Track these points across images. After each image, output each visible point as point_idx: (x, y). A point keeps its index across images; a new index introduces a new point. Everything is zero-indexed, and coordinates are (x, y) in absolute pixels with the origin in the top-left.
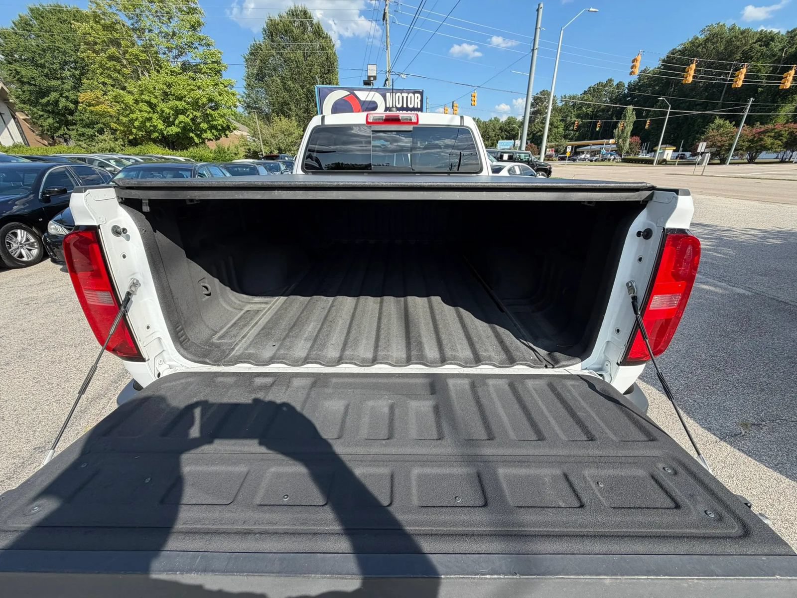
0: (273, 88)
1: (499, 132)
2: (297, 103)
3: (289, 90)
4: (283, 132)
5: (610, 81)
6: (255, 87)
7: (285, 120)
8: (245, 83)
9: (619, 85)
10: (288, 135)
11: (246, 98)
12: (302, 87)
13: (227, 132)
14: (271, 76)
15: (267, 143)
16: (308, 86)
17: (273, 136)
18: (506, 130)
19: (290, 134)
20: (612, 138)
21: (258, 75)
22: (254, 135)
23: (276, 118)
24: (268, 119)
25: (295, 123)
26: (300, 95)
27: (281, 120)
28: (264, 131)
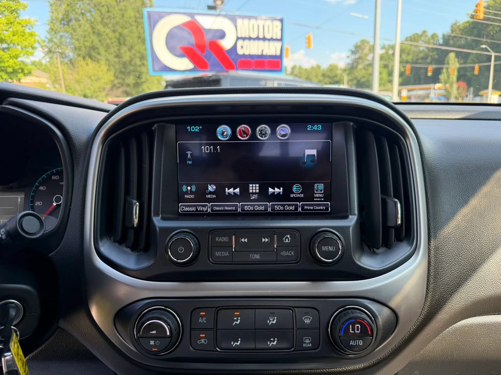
0: (80, 31)
1: (321, 78)
2: (108, 47)
3: (99, 34)
4: (90, 77)
5: (424, 32)
6: (59, 32)
7: (92, 65)
8: (48, 28)
9: (434, 36)
10: (96, 80)
11: (48, 43)
12: (114, 31)
13: (20, 75)
14: (77, 20)
15: (70, 89)
16: (120, 30)
17: (78, 82)
18: (329, 77)
19: (98, 79)
20: (439, 82)
21: (63, 19)
22: (55, 81)
23: (82, 63)
24: (72, 64)
25: (105, 68)
26: (110, 39)
27: (87, 64)
28: (67, 77)
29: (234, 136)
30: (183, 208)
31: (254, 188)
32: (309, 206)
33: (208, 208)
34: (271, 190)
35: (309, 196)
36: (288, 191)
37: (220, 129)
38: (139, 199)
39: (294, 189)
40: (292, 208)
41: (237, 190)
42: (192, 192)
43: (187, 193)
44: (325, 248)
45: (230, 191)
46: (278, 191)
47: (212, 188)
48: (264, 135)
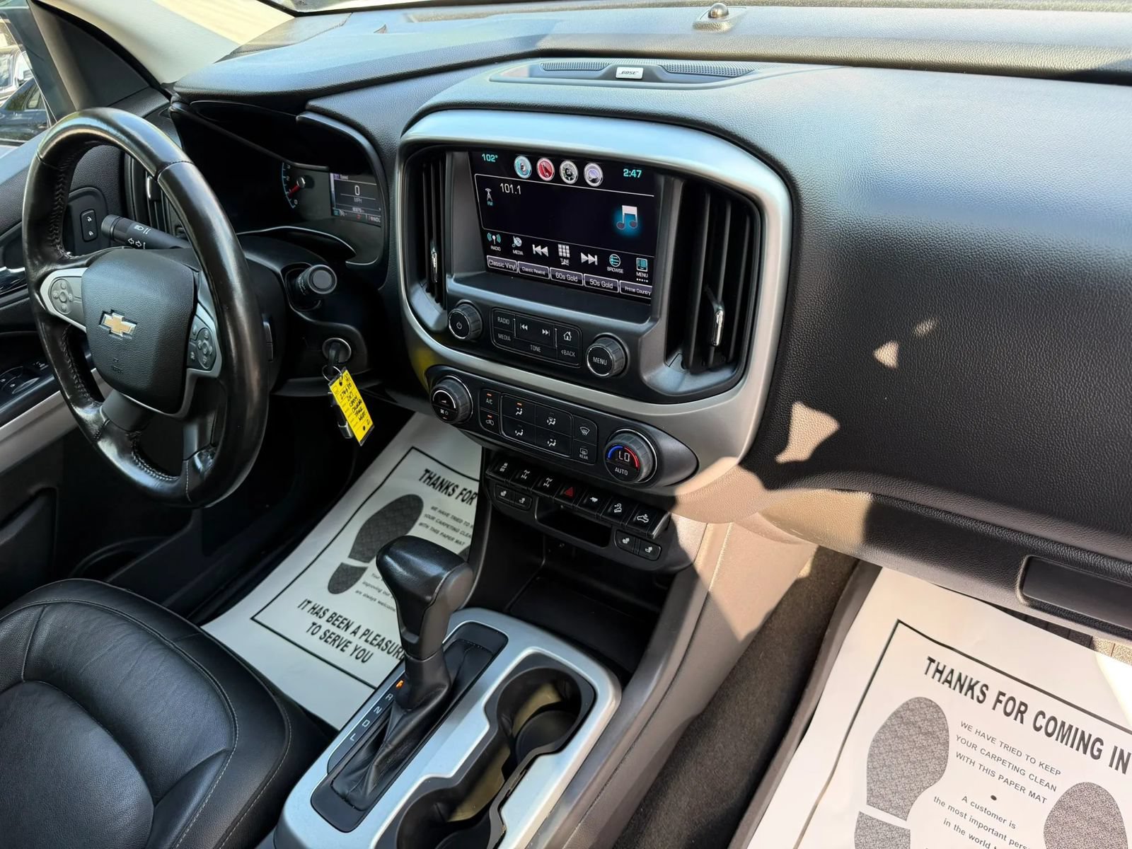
29: (534, 174)
32: (631, 287)
33: (516, 266)
34: (583, 256)
35: (629, 273)
36: (604, 261)
37: (517, 161)
38: (438, 245)
39: (611, 260)
40: (610, 286)
41: (545, 250)
42: (498, 244)
43: (492, 242)
44: (596, 360)
45: (537, 249)
46: (592, 259)
47: (517, 242)
48: (569, 176)
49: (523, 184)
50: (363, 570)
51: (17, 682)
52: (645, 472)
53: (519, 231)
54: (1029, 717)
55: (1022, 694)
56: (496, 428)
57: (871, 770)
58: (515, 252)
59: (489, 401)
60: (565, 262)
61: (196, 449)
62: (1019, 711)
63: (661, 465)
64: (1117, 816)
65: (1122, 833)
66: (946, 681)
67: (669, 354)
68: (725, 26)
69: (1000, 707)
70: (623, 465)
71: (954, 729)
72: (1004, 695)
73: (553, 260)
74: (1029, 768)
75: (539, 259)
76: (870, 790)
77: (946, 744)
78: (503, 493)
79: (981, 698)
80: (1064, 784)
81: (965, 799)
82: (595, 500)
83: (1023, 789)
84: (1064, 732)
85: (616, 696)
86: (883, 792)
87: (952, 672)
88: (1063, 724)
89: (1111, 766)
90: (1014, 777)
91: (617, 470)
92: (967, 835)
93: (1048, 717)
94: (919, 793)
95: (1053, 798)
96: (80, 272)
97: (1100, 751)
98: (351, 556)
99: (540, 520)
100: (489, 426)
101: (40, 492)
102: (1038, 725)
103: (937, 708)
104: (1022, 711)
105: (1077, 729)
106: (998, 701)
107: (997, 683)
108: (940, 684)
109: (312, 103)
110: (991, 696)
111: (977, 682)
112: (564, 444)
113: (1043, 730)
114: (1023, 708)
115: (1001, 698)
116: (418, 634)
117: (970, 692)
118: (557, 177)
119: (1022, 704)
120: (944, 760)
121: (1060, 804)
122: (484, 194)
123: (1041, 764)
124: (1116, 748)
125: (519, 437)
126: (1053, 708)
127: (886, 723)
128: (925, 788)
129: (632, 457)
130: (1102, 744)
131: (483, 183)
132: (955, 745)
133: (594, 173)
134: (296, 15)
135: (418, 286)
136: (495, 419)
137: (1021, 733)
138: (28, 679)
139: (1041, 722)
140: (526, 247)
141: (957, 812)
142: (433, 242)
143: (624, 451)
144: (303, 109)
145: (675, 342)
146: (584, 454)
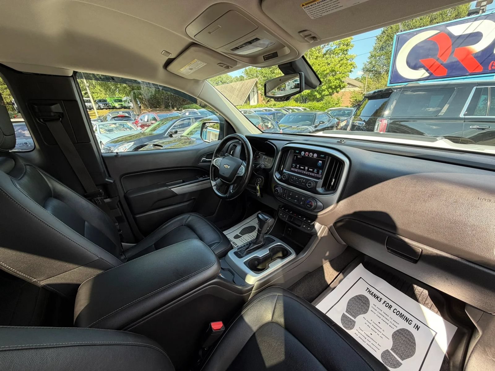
29: (305, 155)
30: (292, 169)
31: (306, 168)
32: (317, 175)
33: (296, 170)
34: (310, 169)
35: (318, 173)
36: (313, 170)
37: (302, 152)
38: (283, 165)
39: (315, 170)
40: (314, 175)
41: (303, 168)
42: (294, 166)
43: (293, 166)
44: (309, 184)
45: (301, 167)
46: (311, 170)
47: (298, 166)
48: (311, 155)
49: (302, 156)
50: (241, 236)
51: (183, 225)
52: (313, 207)
53: (299, 164)
54: (392, 309)
55: (391, 303)
56: (285, 197)
57: (348, 305)
58: (297, 168)
59: (284, 196)
60: (306, 170)
61: (232, 189)
62: (389, 307)
63: (316, 207)
64: (414, 340)
65: (415, 344)
66: (371, 294)
67: (322, 187)
68: (343, 142)
69: (384, 304)
70: (309, 205)
71: (371, 305)
72: (386, 302)
73: (304, 170)
74: (390, 320)
75: (302, 169)
76: (347, 309)
77: (369, 307)
78: (281, 214)
79: (380, 301)
80: (399, 327)
81: (371, 320)
82: (300, 217)
83: (388, 324)
84: (402, 316)
85: (295, 255)
86: (350, 311)
87: (373, 293)
88: (401, 314)
89: (414, 327)
90: (386, 321)
91: (308, 206)
92: (371, 328)
93: (397, 311)
94: (360, 315)
95: (396, 329)
96: (221, 159)
97: (411, 323)
98: (239, 233)
99: (287, 220)
100: (284, 197)
101: (194, 198)
102: (394, 311)
103: (368, 299)
104: (390, 307)
105: (405, 316)
106: (384, 303)
107: (384, 299)
108: (369, 294)
109: (269, 140)
110: (382, 301)
111: (379, 297)
112: (298, 200)
113: (396, 313)
114: (391, 306)
115: (385, 302)
116: (261, 229)
117: (377, 299)
118: (309, 156)
119: (390, 305)
120: (368, 310)
121: (398, 331)
122: (294, 157)
123: (394, 320)
124: (416, 324)
125: (289, 199)
126: (399, 309)
127: (354, 297)
128: (361, 314)
129: (311, 204)
130: (412, 321)
131: (295, 155)
132: (370, 308)
133: (315, 155)
134: (263, 132)
135: (277, 172)
136: (286, 195)
137: (390, 312)
138: (184, 225)
139: (395, 311)
140: (299, 167)
141: (369, 322)
142: (283, 164)
143: (310, 202)
144: (267, 141)
145: (324, 185)
146: (301, 203)
